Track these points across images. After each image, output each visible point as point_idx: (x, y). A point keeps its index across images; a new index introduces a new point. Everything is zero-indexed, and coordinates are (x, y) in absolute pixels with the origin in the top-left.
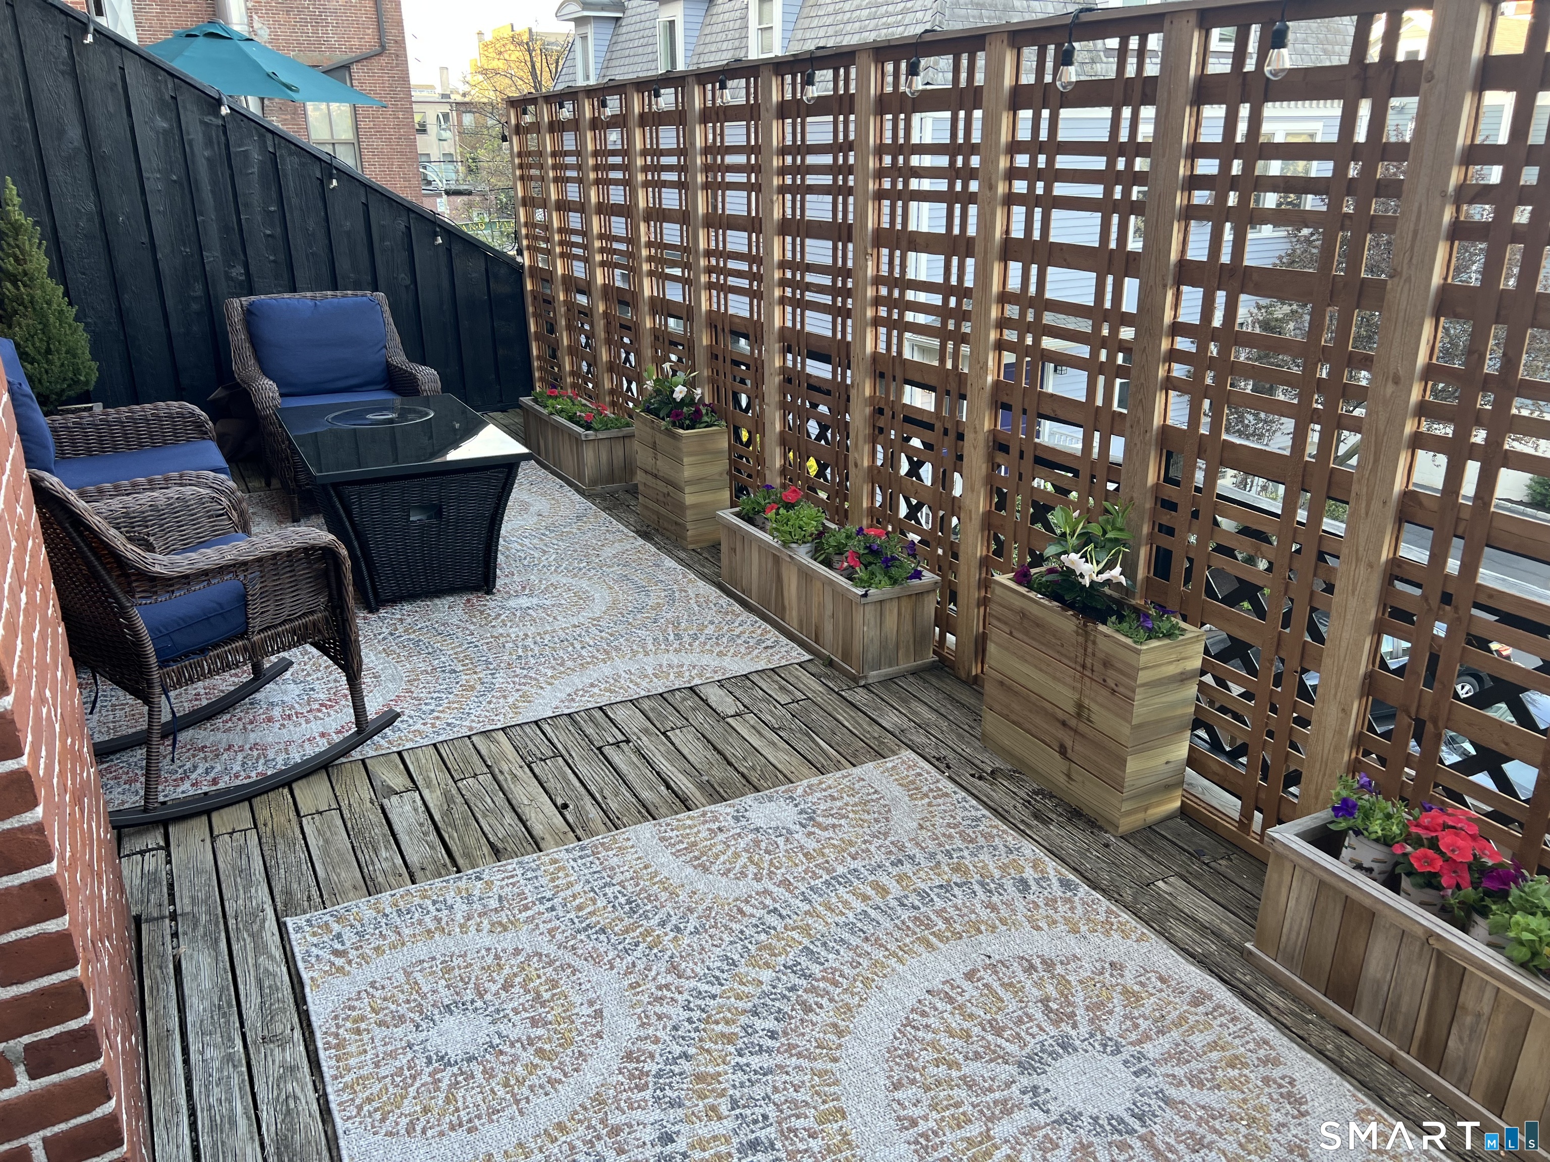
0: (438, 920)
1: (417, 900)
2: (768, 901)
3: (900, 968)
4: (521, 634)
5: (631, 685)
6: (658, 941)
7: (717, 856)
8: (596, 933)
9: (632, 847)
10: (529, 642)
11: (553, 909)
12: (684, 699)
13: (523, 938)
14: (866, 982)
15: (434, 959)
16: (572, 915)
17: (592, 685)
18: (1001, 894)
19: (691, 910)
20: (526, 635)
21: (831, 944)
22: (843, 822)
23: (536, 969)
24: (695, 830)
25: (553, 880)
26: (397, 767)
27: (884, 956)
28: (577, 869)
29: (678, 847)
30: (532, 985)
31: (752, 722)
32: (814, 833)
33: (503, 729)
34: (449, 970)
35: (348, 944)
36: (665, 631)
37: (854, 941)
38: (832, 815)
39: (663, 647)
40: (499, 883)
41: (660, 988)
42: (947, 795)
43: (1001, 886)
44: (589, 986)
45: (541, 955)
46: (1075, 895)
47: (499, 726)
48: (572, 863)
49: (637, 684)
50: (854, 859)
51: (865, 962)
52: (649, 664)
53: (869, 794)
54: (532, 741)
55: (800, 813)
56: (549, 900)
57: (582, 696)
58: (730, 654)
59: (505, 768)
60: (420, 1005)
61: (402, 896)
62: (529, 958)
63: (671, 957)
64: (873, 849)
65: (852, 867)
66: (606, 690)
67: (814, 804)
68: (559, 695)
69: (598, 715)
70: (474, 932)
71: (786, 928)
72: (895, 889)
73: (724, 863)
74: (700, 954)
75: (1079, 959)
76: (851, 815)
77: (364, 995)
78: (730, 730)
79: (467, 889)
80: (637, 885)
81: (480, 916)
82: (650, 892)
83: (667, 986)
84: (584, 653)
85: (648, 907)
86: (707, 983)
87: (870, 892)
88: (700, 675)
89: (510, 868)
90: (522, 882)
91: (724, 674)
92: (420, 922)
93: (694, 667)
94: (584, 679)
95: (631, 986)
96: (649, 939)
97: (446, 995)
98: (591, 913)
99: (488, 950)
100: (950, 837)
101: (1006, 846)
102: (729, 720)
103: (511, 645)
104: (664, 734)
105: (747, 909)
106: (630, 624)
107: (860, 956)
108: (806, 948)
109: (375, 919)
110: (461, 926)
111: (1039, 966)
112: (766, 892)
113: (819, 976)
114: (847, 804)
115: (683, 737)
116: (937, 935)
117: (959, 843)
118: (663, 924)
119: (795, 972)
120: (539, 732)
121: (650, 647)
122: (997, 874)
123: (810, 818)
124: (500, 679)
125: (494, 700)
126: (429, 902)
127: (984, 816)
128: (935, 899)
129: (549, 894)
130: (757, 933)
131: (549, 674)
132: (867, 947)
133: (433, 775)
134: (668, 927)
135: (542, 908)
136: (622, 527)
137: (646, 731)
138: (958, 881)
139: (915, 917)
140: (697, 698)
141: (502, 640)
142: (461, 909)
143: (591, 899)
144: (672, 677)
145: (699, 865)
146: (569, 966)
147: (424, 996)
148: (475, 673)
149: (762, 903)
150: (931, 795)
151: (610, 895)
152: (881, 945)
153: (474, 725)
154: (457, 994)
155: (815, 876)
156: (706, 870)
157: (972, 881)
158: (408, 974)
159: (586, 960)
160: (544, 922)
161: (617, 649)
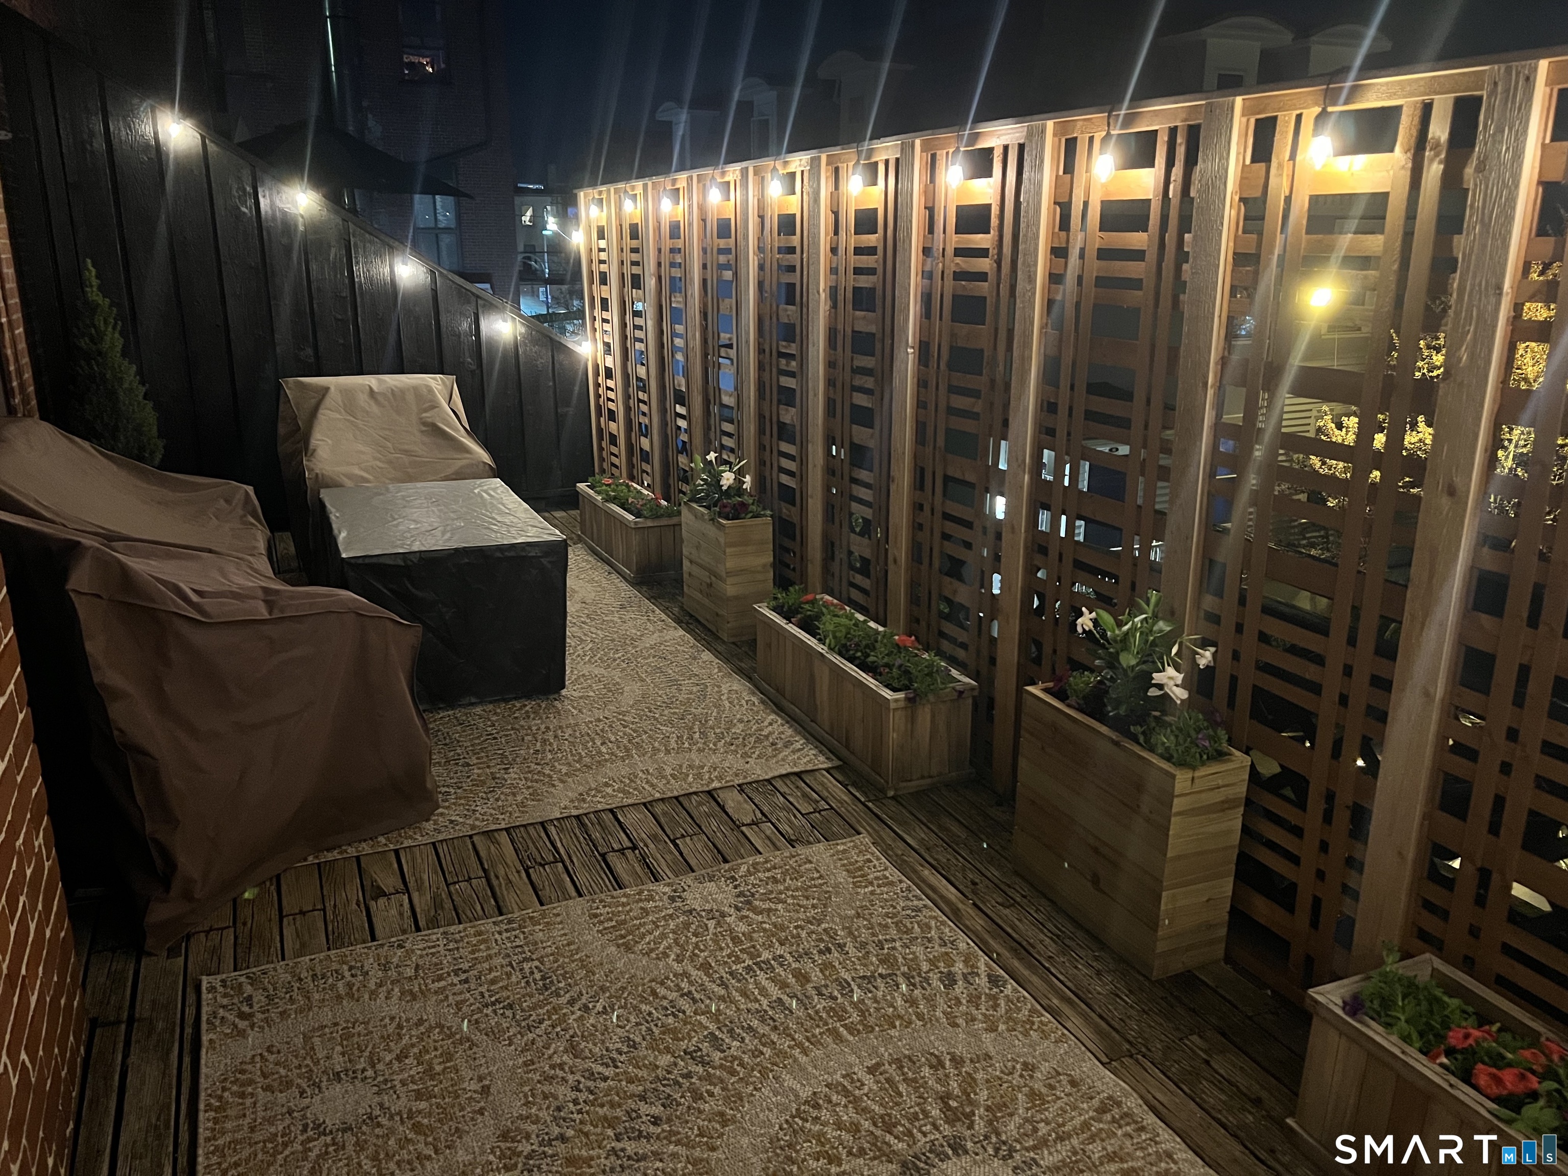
0: (350, 985)
1: (335, 966)
2: (684, 985)
3: (803, 1059)
4: (543, 727)
5: (646, 787)
6: (563, 1019)
7: (643, 936)
8: (503, 1008)
9: (561, 922)
10: (550, 736)
11: (466, 981)
12: (700, 804)
13: (430, 1010)
14: (764, 1073)
15: (336, 1024)
16: (483, 989)
17: (607, 785)
18: (924, 988)
19: (603, 989)
20: (548, 728)
21: (737, 1031)
22: (780, 906)
23: (435, 1041)
24: (628, 908)
25: (473, 952)
26: (391, 864)
27: (789, 1047)
28: (500, 942)
29: (606, 925)
30: (427, 1057)
31: (768, 832)
32: (747, 917)
33: (507, 830)
34: (347, 1036)
35: (256, 1007)
36: (691, 728)
37: (763, 1029)
38: (770, 900)
39: (686, 745)
40: (419, 952)
41: (553, 1067)
42: (892, 884)
43: (927, 980)
44: (484, 1061)
45: (443, 1026)
46: (1002, 991)
47: (503, 826)
48: (497, 936)
49: (652, 785)
50: (782, 944)
51: (768, 1052)
52: (670, 763)
53: (813, 879)
54: (534, 843)
55: (738, 896)
56: (465, 972)
57: (594, 796)
58: (754, 756)
59: (501, 872)
60: (311, 1070)
61: (321, 961)
62: (430, 1029)
63: (572, 1037)
64: (804, 934)
65: (778, 953)
66: (619, 791)
67: (754, 885)
68: (570, 794)
69: (607, 818)
70: (383, 998)
71: (696, 1013)
72: (816, 976)
73: (649, 943)
74: (603, 1034)
75: (991, 1058)
76: (790, 901)
77: (258, 1059)
78: (743, 840)
79: (386, 957)
80: (556, 961)
81: (392, 983)
82: (567, 969)
83: (561, 1066)
84: (604, 750)
85: (562, 985)
86: (602, 1064)
87: (791, 980)
88: (719, 778)
89: (434, 937)
90: (442, 952)
91: (745, 777)
92: (333, 987)
93: (715, 769)
94: (599, 778)
95: (525, 1064)
96: (554, 1017)
97: (338, 1063)
98: (505, 988)
99: (392, 1019)
100: (886, 926)
101: (940, 938)
102: (744, 829)
103: (530, 738)
104: (673, 842)
105: (662, 991)
106: (656, 719)
107: (764, 1045)
108: (712, 1034)
109: (289, 983)
110: (372, 993)
111: (948, 1063)
112: (686, 974)
113: (717, 1062)
114: (787, 889)
115: (692, 846)
116: (850, 1029)
117: (893, 932)
118: (571, 1002)
119: (693, 1058)
120: (543, 834)
121: (673, 744)
122: (925, 967)
123: (746, 901)
124: (513, 773)
125: (503, 797)
126: (345, 967)
127: (925, 906)
128: (855, 988)
129: (465, 966)
130: (666, 1016)
131: (564, 771)
132: (774, 1037)
133: (426, 877)
134: (577, 1007)
135: (456, 980)
136: (664, 617)
137: (654, 838)
138: (884, 972)
139: (831, 1008)
140: (713, 803)
141: (523, 732)
142: (376, 975)
143: (507, 974)
144: (690, 779)
145: (623, 944)
146: (468, 1040)
147: (317, 1063)
148: (488, 767)
149: (677, 985)
150: (875, 882)
151: (527, 971)
152: (789, 1035)
153: (477, 823)
154: (350, 1061)
155: (738, 960)
156: (628, 948)
157: (898, 973)
158: (307, 1038)
159: (487, 1034)
160: (454, 994)
161: (638, 746)
